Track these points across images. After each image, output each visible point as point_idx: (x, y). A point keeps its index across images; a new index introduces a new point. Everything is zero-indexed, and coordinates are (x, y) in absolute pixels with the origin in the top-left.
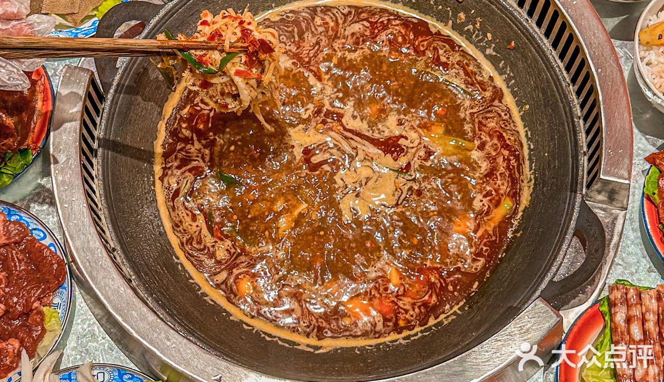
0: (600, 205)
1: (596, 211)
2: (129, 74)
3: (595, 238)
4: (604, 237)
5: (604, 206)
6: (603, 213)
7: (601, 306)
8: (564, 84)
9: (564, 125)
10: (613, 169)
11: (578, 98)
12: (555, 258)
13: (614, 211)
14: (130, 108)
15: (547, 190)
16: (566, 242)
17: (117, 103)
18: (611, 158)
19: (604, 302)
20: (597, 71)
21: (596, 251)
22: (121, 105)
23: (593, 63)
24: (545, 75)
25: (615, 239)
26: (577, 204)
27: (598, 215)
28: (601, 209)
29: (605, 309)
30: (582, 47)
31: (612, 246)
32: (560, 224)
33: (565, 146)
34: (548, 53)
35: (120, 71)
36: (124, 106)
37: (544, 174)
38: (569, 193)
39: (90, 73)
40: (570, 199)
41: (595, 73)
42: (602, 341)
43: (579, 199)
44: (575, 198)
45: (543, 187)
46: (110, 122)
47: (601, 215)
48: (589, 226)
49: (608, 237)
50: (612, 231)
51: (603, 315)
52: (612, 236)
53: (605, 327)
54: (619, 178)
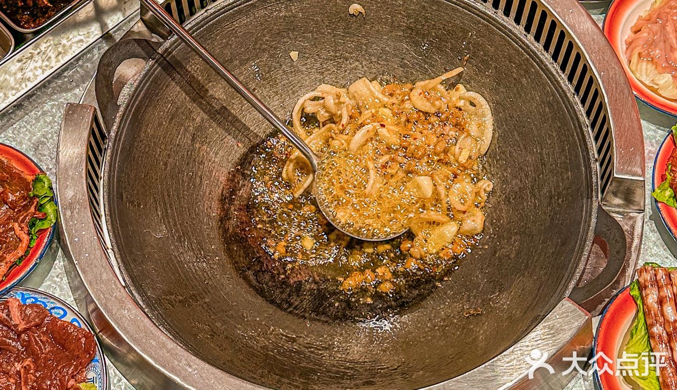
0: (617, 210)
1: (614, 215)
2: (130, 111)
3: (616, 241)
4: (625, 239)
5: (621, 210)
6: (621, 216)
7: (631, 290)
8: (569, 95)
9: (573, 135)
10: (626, 167)
11: (583, 107)
12: (577, 265)
13: (631, 214)
14: (133, 145)
15: (563, 201)
16: (587, 248)
17: (120, 140)
18: (623, 157)
19: (634, 286)
20: (600, 75)
21: (618, 252)
22: (125, 141)
23: (595, 67)
24: (550, 88)
25: (636, 242)
26: (595, 211)
27: (616, 219)
28: (618, 213)
29: (635, 293)
30: (583, 53)
31: (633, 249)
32: (579, 232)
33: (577, 156)
34: (550, 66)
35: (122, 109)
36: (127, 143)
37: (558, 186)
38: (585, 201)
39: (93, 110)
40: (587, 206)
41: (598, 76)
42: (636, 326)
43: (595, 205)
44: (591, 204)
45: (558, 199)
46: (114, 158)
47: (619, 219)
48: (608, 230)
49: (628, 240)
50: (632, 234)
51: (634, 299)
52: (632, 239)
53: (638, 311)
54: (633, 176)
